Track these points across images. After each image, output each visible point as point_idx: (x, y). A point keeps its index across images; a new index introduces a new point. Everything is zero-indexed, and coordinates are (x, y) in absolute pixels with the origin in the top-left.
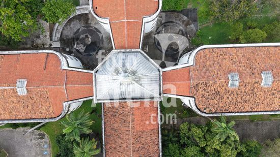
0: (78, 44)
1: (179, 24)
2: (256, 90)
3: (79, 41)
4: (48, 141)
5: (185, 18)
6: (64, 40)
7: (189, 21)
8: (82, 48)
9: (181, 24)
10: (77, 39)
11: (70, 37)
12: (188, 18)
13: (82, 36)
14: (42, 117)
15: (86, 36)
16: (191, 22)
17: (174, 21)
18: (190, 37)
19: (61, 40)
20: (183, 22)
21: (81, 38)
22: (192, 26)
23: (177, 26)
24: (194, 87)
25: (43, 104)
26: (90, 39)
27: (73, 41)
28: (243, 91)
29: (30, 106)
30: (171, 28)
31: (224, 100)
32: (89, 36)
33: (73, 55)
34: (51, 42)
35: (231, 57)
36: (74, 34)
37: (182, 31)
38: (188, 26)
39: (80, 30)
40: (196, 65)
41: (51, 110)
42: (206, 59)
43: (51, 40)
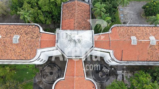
0: (107, 72)
1: (45, 82)
2: (5, 35)
3: (106, 74)
4: (121, 21)
5: (41, 86)
6: (115, 75)
7: (39, 84)
8: (104, 69)
9: (44, 82)
10: (107, 75)
11: (112, 77)
12: (39, 86)
13: (104, 77)
14: (123, 27)
15: (102, 77)
16: (38, 83)
17: (48, 84)
18: (39, 74)
19: (117, 75)
20: (42, 84)
21: (105, 76)
22: (37, 81)
23: (47, 81)
24: (39, 37)
25: (122, 32)
26: (100, 75)
27: (109, 74)
28: (12, 34)
29: (129, 32)
30: (51, 80)
31: (24, 30)
32: (100, 77)
33: (110, 66)
34: (123, 74)
35: (15, 54)
36: (109, 78)
37: (44, 78)
38: (40, 80)
39: (106, 80)
40: (36, 50)
41: (118, 30)
42: (30, 53)
43: (123, 75)
